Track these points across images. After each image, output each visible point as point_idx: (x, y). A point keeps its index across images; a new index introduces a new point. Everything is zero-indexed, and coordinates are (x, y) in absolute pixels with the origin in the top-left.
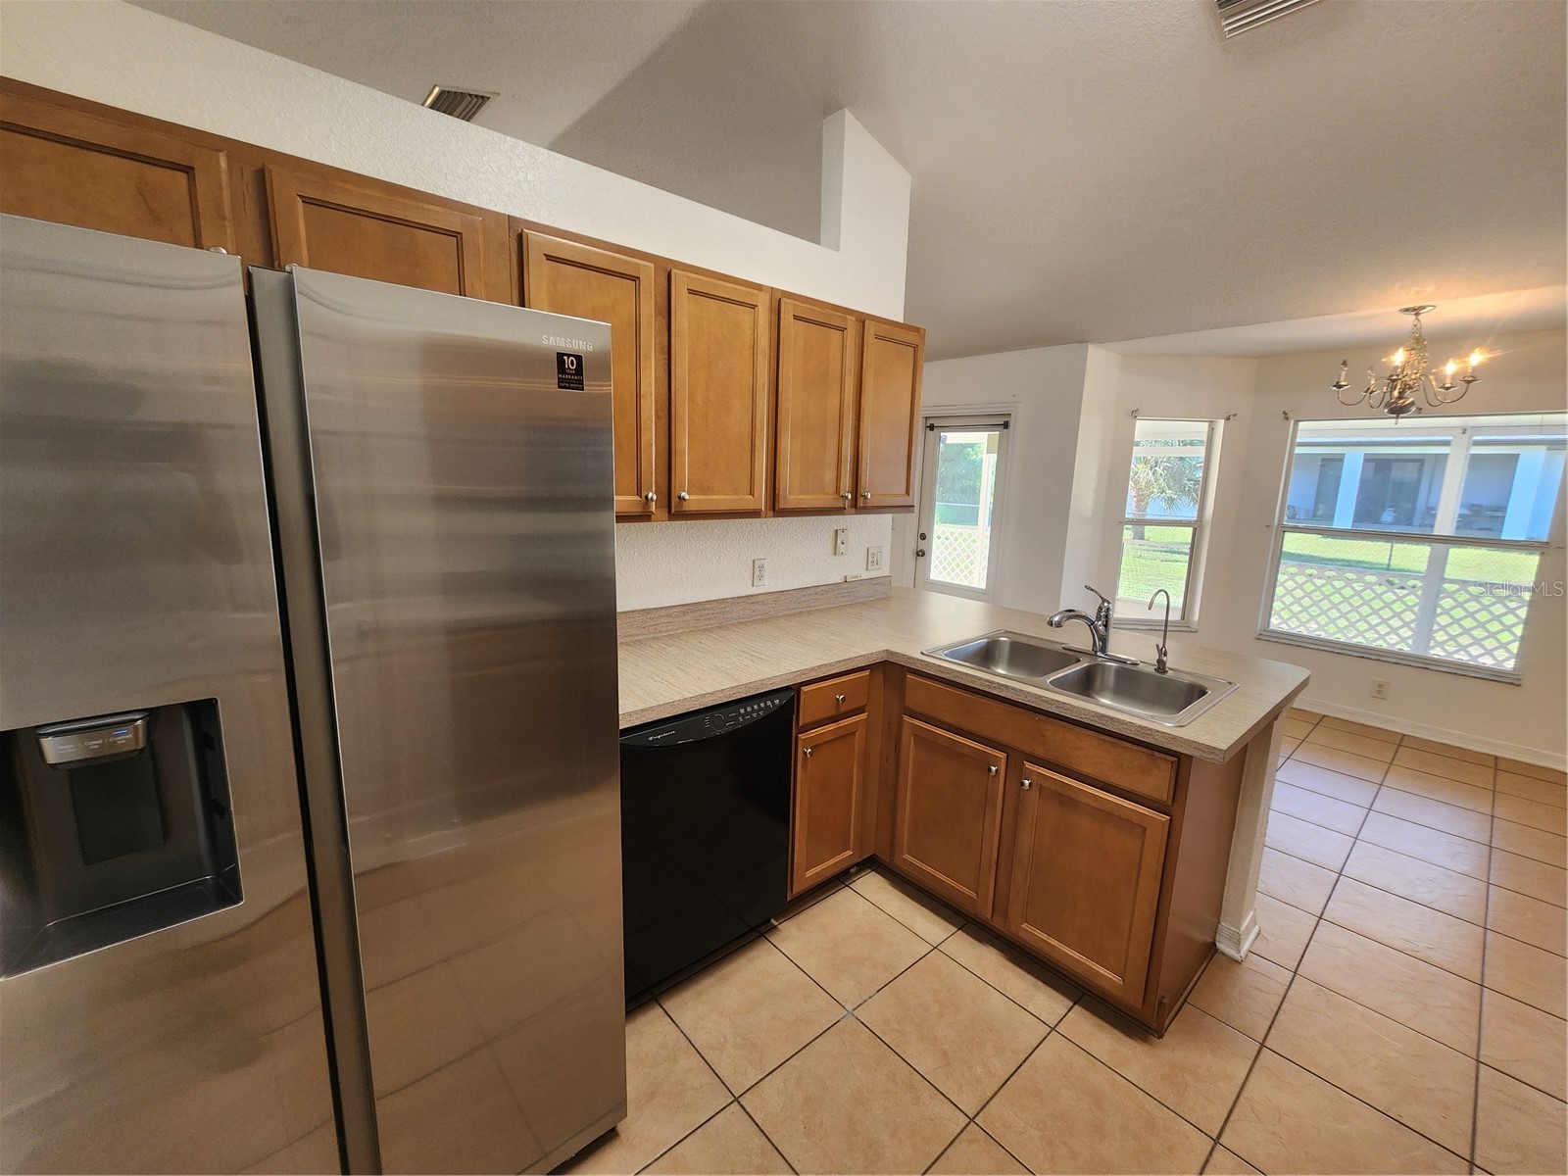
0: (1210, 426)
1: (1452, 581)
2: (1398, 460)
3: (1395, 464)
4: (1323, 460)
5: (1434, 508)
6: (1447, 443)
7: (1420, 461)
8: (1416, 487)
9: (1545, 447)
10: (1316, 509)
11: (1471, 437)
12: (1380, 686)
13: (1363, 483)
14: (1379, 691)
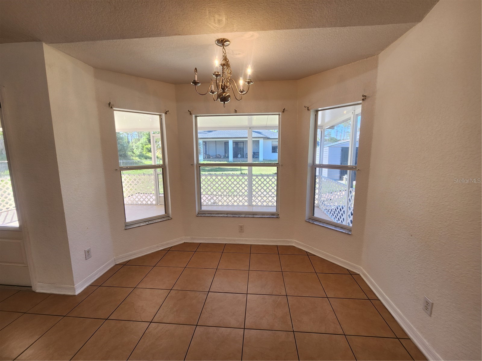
0: (160, 117)
1: (255, 176)
2: (240, 142)
3: (239, 143)
4: (225, 143)
5: (247, 154)
6: (247, 138)
7: (243, 142)
8: (243, 149)
9: (263, 139)
10: (225, 155)
11: (252, 130)
12: (241, 227)
13: (233, 148)
14: (241, 229)
